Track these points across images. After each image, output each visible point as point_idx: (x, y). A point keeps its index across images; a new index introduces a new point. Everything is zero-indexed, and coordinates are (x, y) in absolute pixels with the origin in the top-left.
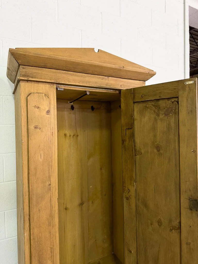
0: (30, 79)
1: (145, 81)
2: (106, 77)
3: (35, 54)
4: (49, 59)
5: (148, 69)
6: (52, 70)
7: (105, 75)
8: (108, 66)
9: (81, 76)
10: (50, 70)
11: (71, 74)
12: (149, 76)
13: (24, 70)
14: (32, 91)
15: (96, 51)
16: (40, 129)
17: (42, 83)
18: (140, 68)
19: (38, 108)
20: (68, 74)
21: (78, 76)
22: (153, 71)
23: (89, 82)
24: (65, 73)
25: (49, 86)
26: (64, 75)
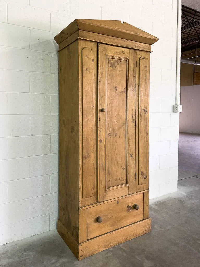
0: (85, 39)
1: (151, 45)
2: (126, 40)
3: (89, 23)
4: (96, 27)
5: (153, 36)
6: (96, 33)
7: (126, 39)
8: (129, 33)
9: (112, 39)
10: (94, 33)
11: (106, 37)
12: (154, 42)
13: (81, 33)
14: (85, 47)
15: (122, 22)
16: (89, 70)
17: (90, 42)
18: (148, 35)
19: (88, 57)
20: (104, 36)
21: (110, 38)
22: (157, 38)
23: (116, 43)
24: (103, 36)
25: (94, 44)
26: (103, 38)
